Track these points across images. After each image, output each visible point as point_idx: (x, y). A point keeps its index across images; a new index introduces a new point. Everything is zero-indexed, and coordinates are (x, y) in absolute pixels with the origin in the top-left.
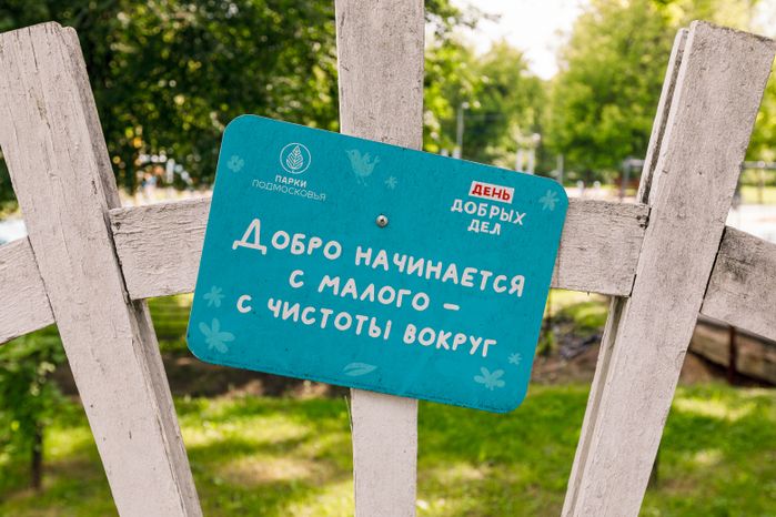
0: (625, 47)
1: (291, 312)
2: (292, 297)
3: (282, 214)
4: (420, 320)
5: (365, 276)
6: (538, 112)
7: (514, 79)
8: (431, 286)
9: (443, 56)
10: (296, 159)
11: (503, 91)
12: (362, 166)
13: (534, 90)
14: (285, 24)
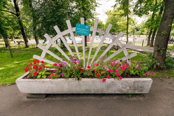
0: (112, 21)
1: (79, 32)
2: (79, 31)
3: (79, 27)
4: (84, 32)
5: (82, 30)
6: (104, 28)
7: (101, 24)
8: (85, 30)
9: (93, 22)
10: (79, 25)
11: (100, 26)
12: (82, 25)
13: (103, 25)
14: (78, 19)
